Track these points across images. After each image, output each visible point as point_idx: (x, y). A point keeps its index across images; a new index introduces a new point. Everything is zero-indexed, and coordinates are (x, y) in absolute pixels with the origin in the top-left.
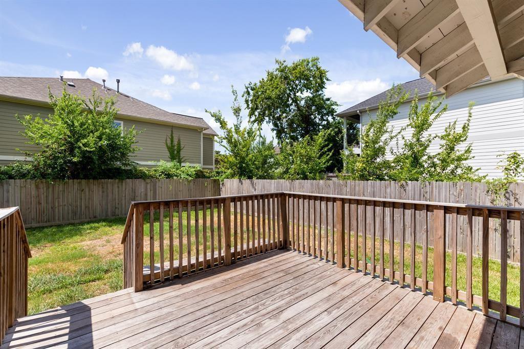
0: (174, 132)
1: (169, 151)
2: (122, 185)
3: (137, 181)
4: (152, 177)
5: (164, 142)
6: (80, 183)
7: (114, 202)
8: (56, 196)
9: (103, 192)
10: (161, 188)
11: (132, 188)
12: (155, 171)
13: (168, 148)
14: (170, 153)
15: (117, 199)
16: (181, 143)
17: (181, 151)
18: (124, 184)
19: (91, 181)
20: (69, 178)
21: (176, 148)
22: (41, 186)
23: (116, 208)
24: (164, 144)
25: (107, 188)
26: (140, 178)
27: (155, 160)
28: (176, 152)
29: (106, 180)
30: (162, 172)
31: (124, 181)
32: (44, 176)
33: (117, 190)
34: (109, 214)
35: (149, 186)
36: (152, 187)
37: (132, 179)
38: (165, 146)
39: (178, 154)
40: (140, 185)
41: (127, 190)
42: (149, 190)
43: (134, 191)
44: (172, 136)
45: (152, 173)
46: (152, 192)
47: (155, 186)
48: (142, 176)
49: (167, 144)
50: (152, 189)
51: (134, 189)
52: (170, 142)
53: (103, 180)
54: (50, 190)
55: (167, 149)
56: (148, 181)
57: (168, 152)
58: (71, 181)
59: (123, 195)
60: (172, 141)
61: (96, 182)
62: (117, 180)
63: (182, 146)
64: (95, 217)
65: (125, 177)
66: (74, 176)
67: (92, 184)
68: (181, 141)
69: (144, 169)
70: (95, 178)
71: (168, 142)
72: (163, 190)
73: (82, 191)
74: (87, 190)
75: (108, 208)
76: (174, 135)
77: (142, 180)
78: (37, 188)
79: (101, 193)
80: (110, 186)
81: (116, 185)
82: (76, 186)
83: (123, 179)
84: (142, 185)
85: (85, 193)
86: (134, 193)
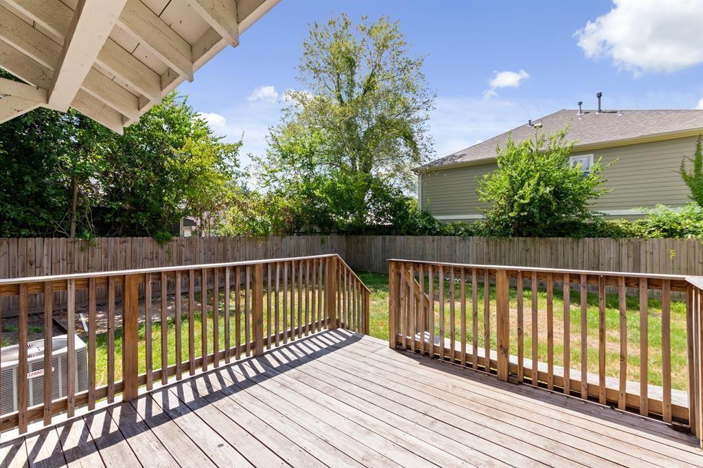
2: (578, 246)
3: (603, 242)
4: (633, 235)
5: (678, 169)
6: (525, 241)
8: (503, 255)
9: (551, 254)
10: (652, 253)
11: (594, 251)
12: (642, 224)
14: (693, 189)
18: (580, 245)
20: (513, 236)
22: (491, 243)
25: (557, 249)
26: (609, 236)
27: (644, 206)
29: (555, 238)
30: (658, 227)
31: (580, 241)
32: (492, 232)
33: (569, 252)
35: (624, 250)
37: (594, 237)
40: (608, 248)
41: (586, 252)
42: (624, 257)
43: (597, 255)
45: (634, 227)
47: (637, 249)
48: (615, 234)
50: (631, 253)
51: (597, 252)
52: (693, 169)
53: (551, 238)
54: (498, 247)
56: (623, 241)
57: (687, 187)
58: (516, 238)
59: (580, 260)
61: (542, 240)
62: (570, 239)
65: (582, 235)
66: (519, 233)
67: (538, 244)
69: (620, 223)
70: (540, 236)
71: (687, 169)
72: (656, 257)
73: (527, 251)
74: (533, 251)
77: (612, 240)
78: (488, 245)
79: (548, 255)
80: (560, 247)
81: (569, 246)
82: (521, 245)
83: (579, 238)
84: (612, 248)
85: (530, 254)
86: (596, 259)
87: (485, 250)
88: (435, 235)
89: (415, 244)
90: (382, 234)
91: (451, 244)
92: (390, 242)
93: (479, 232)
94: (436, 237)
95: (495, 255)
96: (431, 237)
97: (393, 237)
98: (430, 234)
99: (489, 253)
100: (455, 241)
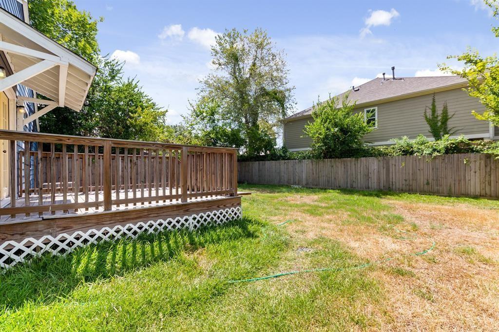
0: (436, 100)
1: (430, 124)
2: (358, 163)
3: (371, 159)
5: (423, 114)
6: (331, 161)
7: (352, 177)
8: (320, 170)
10: (395, 165)
11: (366, 166)
12: (393, 148)
13: (428, 121)
14: (431, 126)
15: (354, 174)
16: (449, 111)
17: (449, 120)
19: (337, 159)
21: (439, 118)
22: (314, 163)
23: (353, 181)
24: (423, 118)
25: (347, 165)
26: (374, 156)
28: (439, 124)
31: (359, 160)
32: (313, 157)
33: (354, 167)
34: (349, 185)
35: (381, 164)
36: (385, 165)
37: (366, 157)
38: (424, 120)
39: (443, 126)
40: (373, 163)
41: (362, 166)
42: (382, 167)
43: (368, 168)
44: (434, 106)
46: (385, 169)
47: (388, 163)
48: (377, 154)
49: (426, 117)
50: (385, 167)
51: (367, 166)
52: (431, 113)
53: (344, 159)
54: (317, 165)
55: (426, 123)
56: (381, 158)
57: (428, 125)
58: (327, 160)
60: (434, 111)
61: (340, 160)
62: (354, 159)
63: (450, 114)
64: (340, 187)
65: (360, 156)
66: (325, 157)
67: (338, 162)
68: (448, 108)
69: (381, 149)
71: (428, 114)
72: (397, 168)
74: (335, 166)
75: (348, 181)
76: (436, 104)
77: (375, 158)
78: (312, 165)
79: (343, 169)
80: (349, 164)
81: (353, 163)
82: (329, 164)
83: (358, 158)
84: (375, 163)
85: (334, 169)
86: (367, 170)
87: (311, 167)
88: (286, 160)
89: (275, 166)
90: (258, 161)
91: (294, 165)
92: (262, 165)
93: (309, 158)
94: (286, 161)
95: (316, 170)
96: (283, 161)
97: (264, 162)
98: (284, 159)
99: (313, 170)
100: (296, 162)
